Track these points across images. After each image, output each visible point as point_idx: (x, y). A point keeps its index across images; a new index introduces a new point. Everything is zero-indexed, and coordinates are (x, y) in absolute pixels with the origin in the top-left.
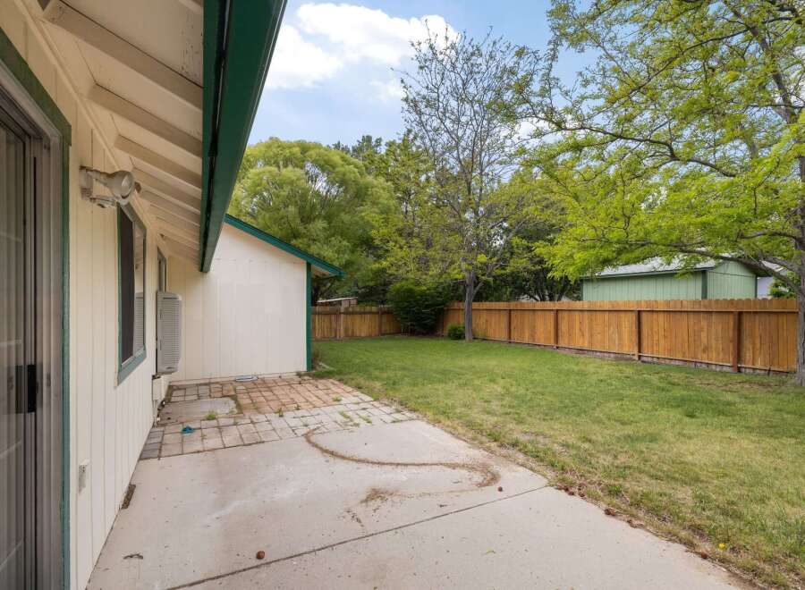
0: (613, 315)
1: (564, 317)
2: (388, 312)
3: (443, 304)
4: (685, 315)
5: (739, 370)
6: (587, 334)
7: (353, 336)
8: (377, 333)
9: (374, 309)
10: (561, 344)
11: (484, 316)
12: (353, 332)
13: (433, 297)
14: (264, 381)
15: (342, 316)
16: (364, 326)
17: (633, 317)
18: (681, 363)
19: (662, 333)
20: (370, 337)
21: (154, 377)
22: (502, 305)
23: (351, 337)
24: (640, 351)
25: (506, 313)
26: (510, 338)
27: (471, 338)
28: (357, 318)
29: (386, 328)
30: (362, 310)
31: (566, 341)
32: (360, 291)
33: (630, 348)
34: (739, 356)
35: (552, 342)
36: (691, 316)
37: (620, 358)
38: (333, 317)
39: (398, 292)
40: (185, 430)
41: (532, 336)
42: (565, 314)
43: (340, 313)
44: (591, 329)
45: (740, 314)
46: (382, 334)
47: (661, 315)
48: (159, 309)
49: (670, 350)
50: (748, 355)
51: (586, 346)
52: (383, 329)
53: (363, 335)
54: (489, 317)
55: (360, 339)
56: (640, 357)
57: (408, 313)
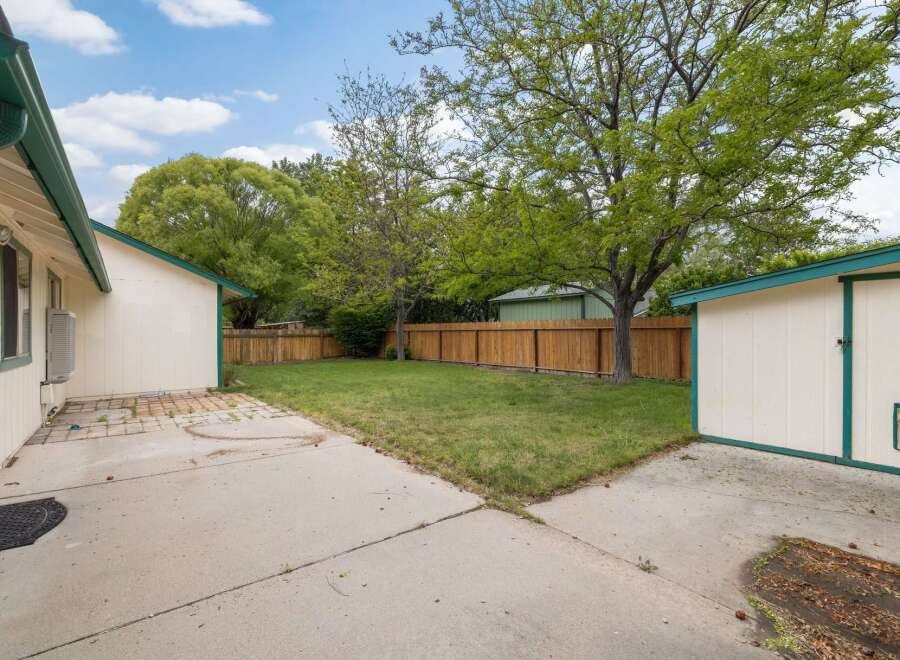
0: (518, 333)
1: (483, 335)
2: (331, 335)
3: (383, 326)
4: (566, 333)
5: (600, 376)
6: (500, 353)
7: (291, 359)
8: (319, 355)
9: (316, 332)
10: (482, 360)
11: (420, 338)
12: (292, 355)
13: (372, 319)
14: (169, 395)
15: (280, 339)
16: (304, 349)
17: (531, 335)
18: (563, 373)
19: (551, 349)
20: (311, 361)
21: (42, 384)
22: (434, 326)
23: (290, 361)
24: (537, 364)
25: (437, 335)
26: (441, 357)
27: (403, 357)
28: (297, 341)
29: (328, 351)
30: (302, 333)
31: (485, 358)
32: (308, 316)
33: (530, 363)
34: (599, 367)
35: (474, 360)
36: (570, 333)
37: (524, 371)
38: (270, 341)
39: (339, 313)
40: (73, 428)
41: (459, 355)
42: (484, 333)
43: (278, 336)
44: (502, 347)
45: (600, 330)
46: (324, 358)
47: (551, 333)
48: (49, 323)
49: (557, 363)
50: (605, 364)
51: (499, 362)
52: (325, 352)
53: (303, 358)
54: (424, 339)
55: (299, 362)
56: (537, 370)
57: (349, 336)
